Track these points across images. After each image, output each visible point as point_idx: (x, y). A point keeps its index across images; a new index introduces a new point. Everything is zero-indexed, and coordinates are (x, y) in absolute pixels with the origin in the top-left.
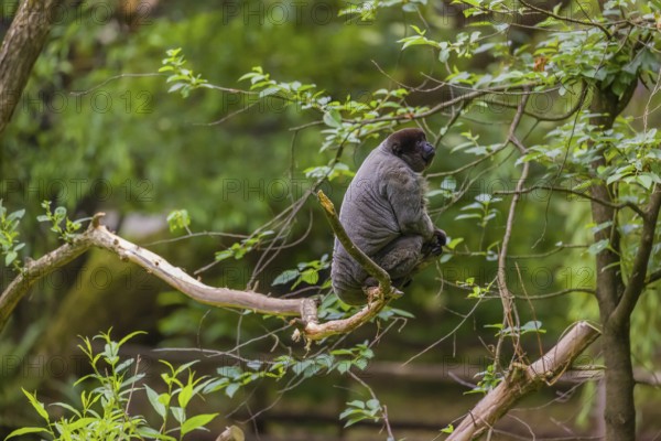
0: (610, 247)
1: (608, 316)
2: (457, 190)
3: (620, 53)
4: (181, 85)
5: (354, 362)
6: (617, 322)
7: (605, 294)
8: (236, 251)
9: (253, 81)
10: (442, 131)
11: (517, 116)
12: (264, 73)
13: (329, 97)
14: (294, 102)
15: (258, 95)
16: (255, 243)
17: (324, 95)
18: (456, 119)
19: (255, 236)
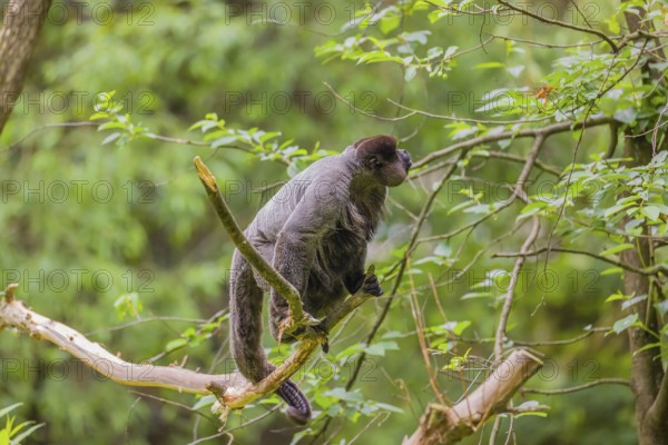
0: (646, 328)
1: (645, 411)
3: (655, 94)
4: (118, 134)
6: (656, 418)
7: (641, 385)
8: (192, 338)
9: (204, 129)
10: (435, 186)
11: (527, 167)
12: (219, 120)
13: (296, 147)
14: (255, 153)
15: (209, 145)
16: (215, 328)
17: (292, 145)
18: (452, 172)
19: (216, 320)
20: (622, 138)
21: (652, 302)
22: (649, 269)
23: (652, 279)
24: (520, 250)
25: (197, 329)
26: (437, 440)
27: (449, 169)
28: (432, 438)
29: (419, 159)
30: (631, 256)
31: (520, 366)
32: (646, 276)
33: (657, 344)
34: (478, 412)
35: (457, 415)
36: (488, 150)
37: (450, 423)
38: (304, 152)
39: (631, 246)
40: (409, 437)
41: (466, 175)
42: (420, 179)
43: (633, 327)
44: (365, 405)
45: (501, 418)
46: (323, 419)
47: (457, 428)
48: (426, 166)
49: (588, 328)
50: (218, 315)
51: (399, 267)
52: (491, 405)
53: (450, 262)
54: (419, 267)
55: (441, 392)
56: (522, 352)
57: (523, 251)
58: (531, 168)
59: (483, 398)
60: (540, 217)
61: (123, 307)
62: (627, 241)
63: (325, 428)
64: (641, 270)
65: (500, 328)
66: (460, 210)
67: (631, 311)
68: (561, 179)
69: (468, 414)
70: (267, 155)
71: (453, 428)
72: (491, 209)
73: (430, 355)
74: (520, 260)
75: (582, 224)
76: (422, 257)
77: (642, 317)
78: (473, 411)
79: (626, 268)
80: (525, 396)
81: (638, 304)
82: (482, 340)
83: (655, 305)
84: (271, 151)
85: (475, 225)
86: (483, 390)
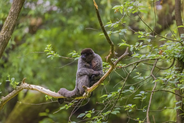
0: (181, 109)
2: (134, 90)
4: (51, 56)
9: (73, 55)
15: (74, 59)
18: (134, 68)
21: (183, 103)
49: (165, 107)
57: (153, 91)
66: (136, 78)
72: (144, 78)
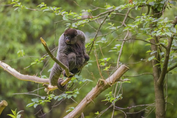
0: (157, 60)
1: (156, 81)
2: (106, 41)
4: (18, 8)
5: (72, 95)
6: (159, 83)
7: (155, 74)
8: (37, 62)
9: (41, 7)
10: (102, 22)
11: (126, 17)
12: (45, 4)
13: (65, 12)
14: (54, 13)
15: (42, 11)
16: (44, 59)
17: (64, 11)
18: (106, 18)
19: (44, 57)
20: (151, 9)
21: (158, 53)
22: (158, 44)
23: (158, 47)
24: (124, 39)
25: (39, 59)
26: (101, 88)
27: (105, 18)
28: (100, 88)
29: (97, 15)
30: (153, 41)
31: (123, 69)
32: (157, 46)
33: (160, 64)
34: (112, 81)
35: (107, 82)
36: (116, 13)
37: (105, 84)
38: (67, 13)
39: (153, 38)
40: (94, 88)
41: (110, 19)
42: (98, 20)
43: (153, 59)
44: (83, 80)
45: (118, 83)
46: (72, 83)
47: (106, 85)
48: (99, 17)
49: (142, 59)
50: (44, 56)
51: (92, 43)
52: (115, 79)
53: (106, 42)
54: (97, 43)
55: (102, 76)
56: (124, 65)
57: (125, 39)
58: (127, 17)
59: (113, 77)
60: (129, 30)
61: (19, 53)
62: (152, 37)
63: (72, 85)
64: (156, 44)
65: (118, 59)
66: (108, 28)
67: (153, 55)
68: (135, 20)
69: (109, 82)
70: (57, 14)
71: (105, 85)
72: (116, 28)
73: (100, 67)
74: (124, 42)
75: (140, 32)
76: (98, 41)
77: (156, 57)
78: (111, 81)
79: (152, 44)
80: (125, 77)
81: (155, 53)
82: (114, 63)
83: (159, 54)
84: (58, 13)
85: (112, 32)
86: (113, 75)
